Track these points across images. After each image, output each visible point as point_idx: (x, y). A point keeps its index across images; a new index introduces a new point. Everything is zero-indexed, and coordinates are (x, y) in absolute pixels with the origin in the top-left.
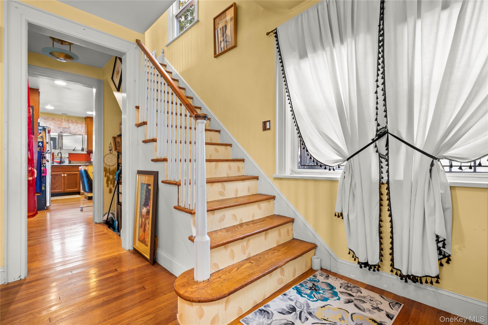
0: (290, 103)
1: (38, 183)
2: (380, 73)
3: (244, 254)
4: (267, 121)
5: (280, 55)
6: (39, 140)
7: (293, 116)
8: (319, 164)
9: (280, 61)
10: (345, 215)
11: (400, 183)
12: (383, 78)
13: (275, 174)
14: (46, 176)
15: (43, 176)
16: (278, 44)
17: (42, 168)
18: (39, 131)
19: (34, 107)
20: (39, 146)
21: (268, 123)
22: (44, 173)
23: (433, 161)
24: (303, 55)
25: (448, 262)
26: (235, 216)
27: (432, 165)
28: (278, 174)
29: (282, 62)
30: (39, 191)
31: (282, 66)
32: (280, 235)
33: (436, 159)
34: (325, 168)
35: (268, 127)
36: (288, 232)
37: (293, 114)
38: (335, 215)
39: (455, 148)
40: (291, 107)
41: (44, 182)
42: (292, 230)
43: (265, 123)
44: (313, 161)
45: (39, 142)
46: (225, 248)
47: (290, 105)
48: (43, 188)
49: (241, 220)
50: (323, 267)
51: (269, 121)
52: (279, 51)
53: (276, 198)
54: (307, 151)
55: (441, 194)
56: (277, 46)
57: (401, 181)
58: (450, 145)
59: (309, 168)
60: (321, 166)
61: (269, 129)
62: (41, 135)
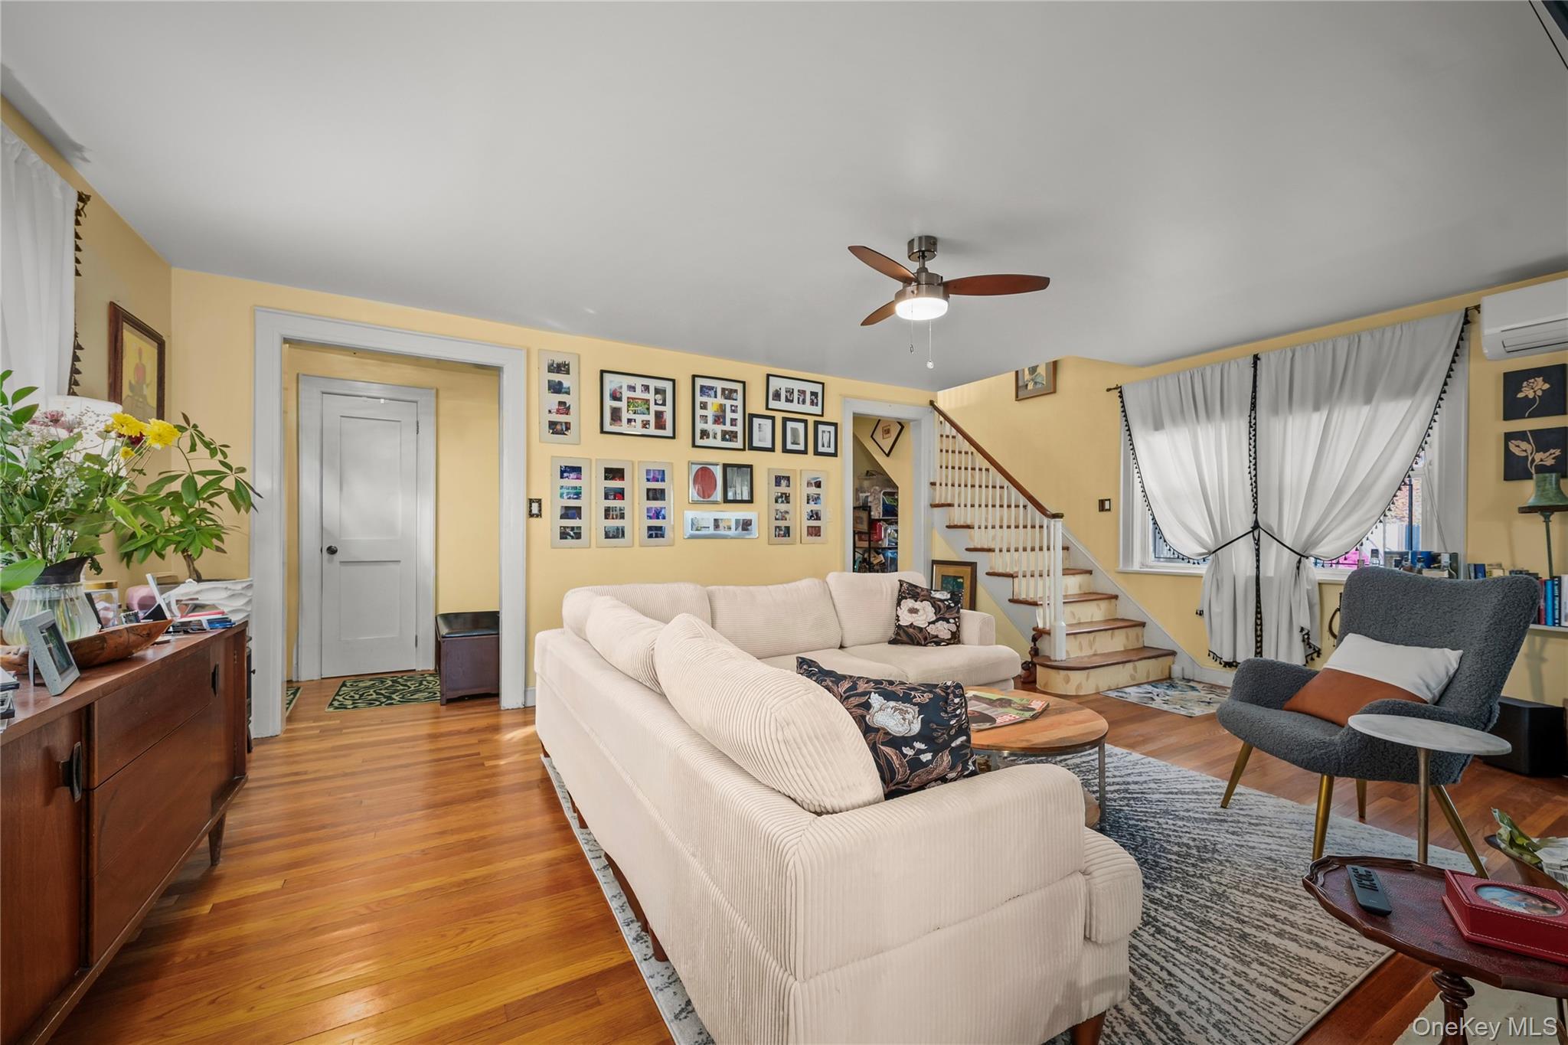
0: (1142, 482)
2: (1252, 464)
3: (1091, 648)
4: (1106, 500)
5: (1126, 421)
7: (1145, 499)
8: (1181, 557)
9: (1127, 428)
10: (1206, 613)
11: (1270, 579)
12: (1255, 469)
13: (1118, 567)
16: (1123, 406)
21: (1107, 503)
23: (1300, 559)
24: (1158, 426)
25: (1318, 656)
26: (1073, 614)
27: (1299, 562)
28: (1121, 567)
29: (1129, 430)
31: (1130, 435)
32: (1127, 637)
33: (1304, 556)
34: (1189, 562)
35: (1107, 507)
36: (1137, 636)
37: (1145, 496)
38: (1197, 613)
39: (1321, 547)
40: (1143, 487)
42: (1143, 636)
43: (1102, 503)
44: (1174, 554)
46: (1075, 638)
47: (1141, 484)
49: (1079, 619)
50: (1185, 677)
51: (1109, 500)
52: (1125, 416)
53: (1120, 597)
54: (1165, 541)
55: (1308, 590)
56: (1122, 409)
57: (1271, 578)
58: (1315, 544)
59: (1166, 562)
60: (1183, 559)
61: (1109, 510)
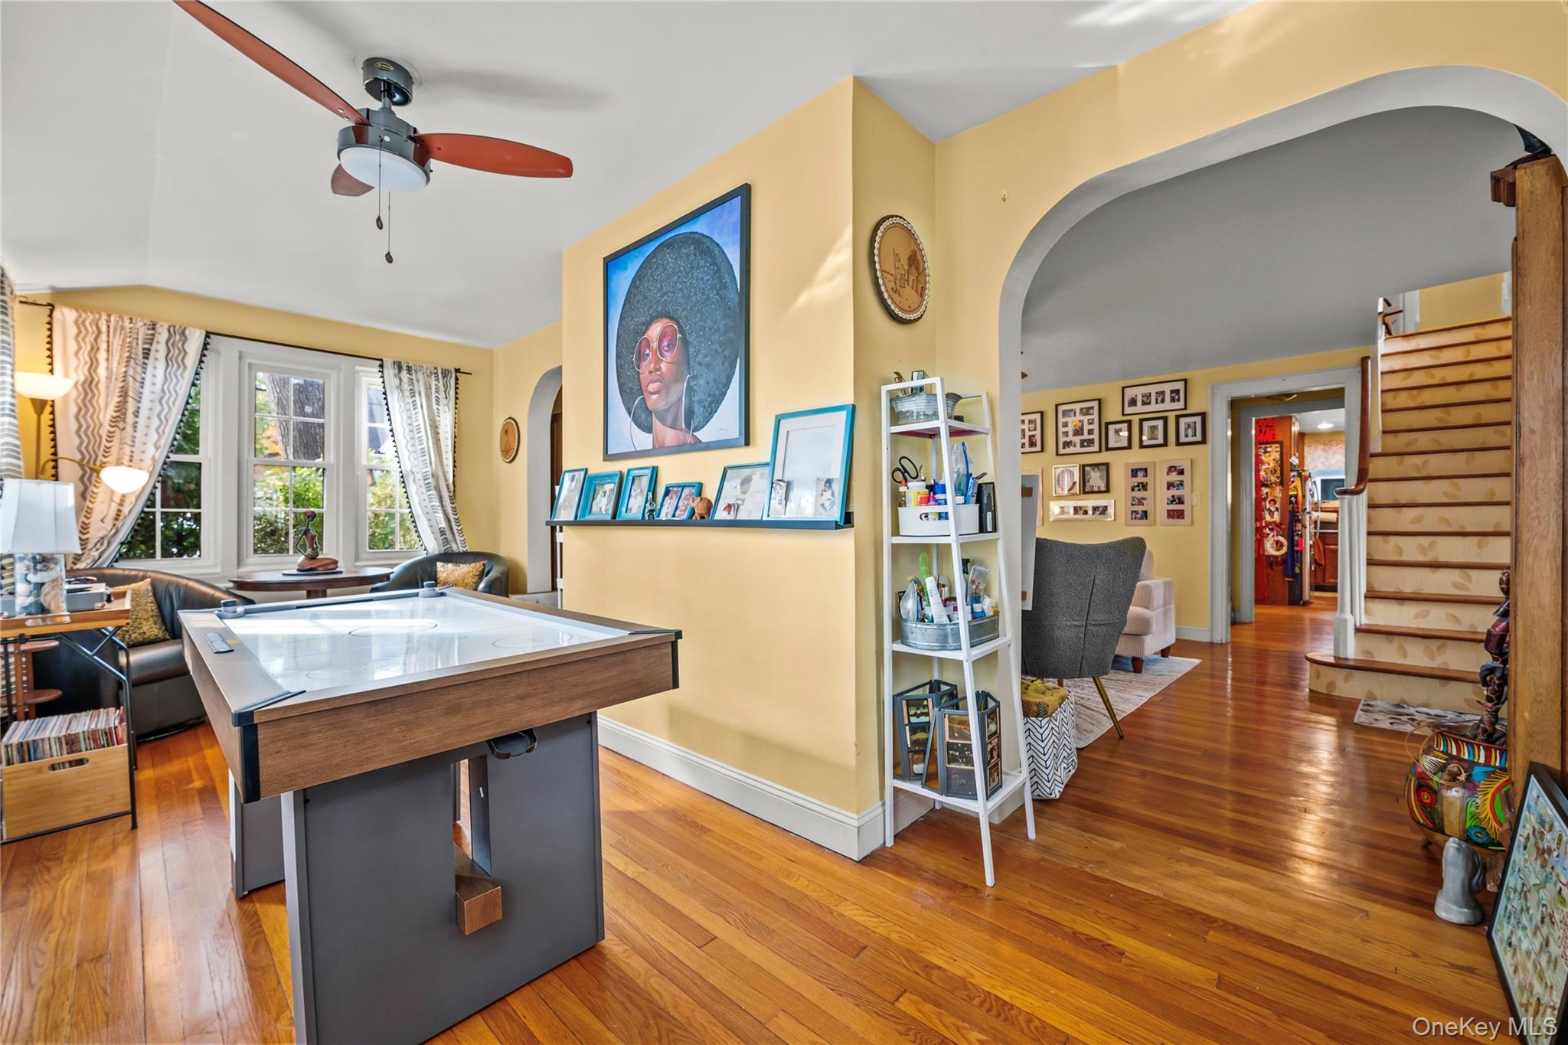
1: (1289, 561)
6: (1291, 493)
14: (1301, 552)
15: (1297, 551)
17: (1296, 538)
18: (1292, 479)
19: (1284, 443)
20: (1291, 502)
22: (1297, 546)
30: (1290, 574)
41: (1299, 560)
45: (1291, 496)
48: (1297, 570)
62: (1294, 485)
